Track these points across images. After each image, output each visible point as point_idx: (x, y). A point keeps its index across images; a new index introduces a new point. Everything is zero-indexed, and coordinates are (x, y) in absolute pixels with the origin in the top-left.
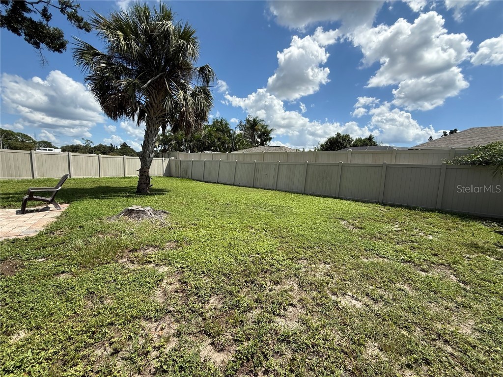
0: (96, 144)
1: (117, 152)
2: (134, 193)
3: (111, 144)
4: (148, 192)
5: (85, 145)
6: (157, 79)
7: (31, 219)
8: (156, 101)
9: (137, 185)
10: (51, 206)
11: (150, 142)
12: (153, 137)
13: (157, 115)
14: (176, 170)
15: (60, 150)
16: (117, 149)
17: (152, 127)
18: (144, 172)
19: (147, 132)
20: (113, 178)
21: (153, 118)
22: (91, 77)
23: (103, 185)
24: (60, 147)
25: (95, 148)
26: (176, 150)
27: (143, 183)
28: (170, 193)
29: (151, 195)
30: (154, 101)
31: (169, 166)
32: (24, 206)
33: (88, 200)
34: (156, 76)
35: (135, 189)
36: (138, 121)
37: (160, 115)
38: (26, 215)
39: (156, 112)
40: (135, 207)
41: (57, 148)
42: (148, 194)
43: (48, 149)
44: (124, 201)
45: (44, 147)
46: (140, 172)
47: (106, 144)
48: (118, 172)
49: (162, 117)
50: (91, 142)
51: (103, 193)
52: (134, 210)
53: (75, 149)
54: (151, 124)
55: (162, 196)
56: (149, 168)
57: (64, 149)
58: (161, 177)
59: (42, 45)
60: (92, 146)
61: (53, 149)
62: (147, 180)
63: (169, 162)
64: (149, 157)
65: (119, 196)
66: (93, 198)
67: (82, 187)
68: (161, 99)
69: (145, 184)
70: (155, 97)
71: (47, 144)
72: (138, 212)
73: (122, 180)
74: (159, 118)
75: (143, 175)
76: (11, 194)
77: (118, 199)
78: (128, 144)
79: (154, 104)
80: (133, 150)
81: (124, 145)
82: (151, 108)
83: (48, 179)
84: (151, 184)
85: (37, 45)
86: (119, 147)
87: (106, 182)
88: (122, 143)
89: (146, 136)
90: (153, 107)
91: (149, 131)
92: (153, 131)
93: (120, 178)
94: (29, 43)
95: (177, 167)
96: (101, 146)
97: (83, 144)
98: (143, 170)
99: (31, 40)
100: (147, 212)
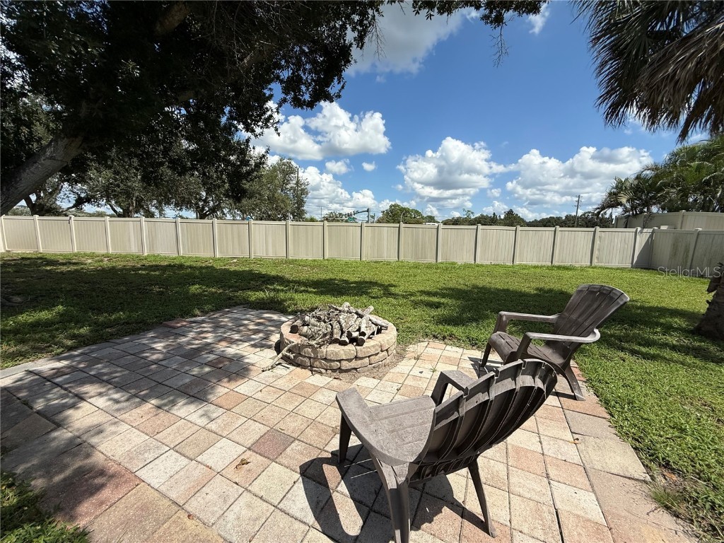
0: (477, 215)
3: (494, 214)
16: (501, 218)
24: (441, 221)
25: (476, 219)
45: (429, 222)
47: (488, 214)
48: (542, 258)
50: (472, 213)
57: (446, 223)
63: (651, 236)
78: (515, 212)
81: (510, 213)
88: (507, 210)
95: (681, 250)
96: (482, 216)
97: (463, 216)
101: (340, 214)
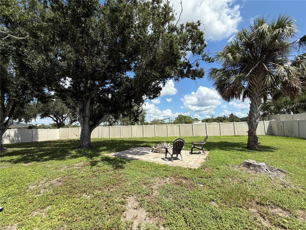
0: (217, 117)
1: (227, 120)
2: (245, 148)
3: (224, 116)
4: (257, 148)
5: (211, 118)
6: (256, 67)
7: (195, 158)
8: (257, 81)
9: (247, 142)
10: (201, 151)
11: (255, 111)
12: (257, 107)
13: (258, 91)
14: (278, 130)
15: (201, 122)
16: (228, 118)
17: (255, 100)
18: (252, 133)
19: (251, 105)
20: (228, 136)
21: (256, 94)
22: (215, 83)
23: (223, 141)
24: (201, 120)
25: (216, 119)
26: (276, 113)
27: (251, 141)
28: (279, 151)
29: (259, 151)
30: (256, 82)
31: (270, 127)
32: (192, 150)
33: (218, 150)
34: (255, 65)
35: (246, 145)
36: (243, 99)
37: (261, 90)
38: (193, 155)
39: (258, 89)
40: (251, 161)
41: (200, 121)
42: (257, 150)
43: (197, 121)
44: (239, 153)
45: (196, 121)
46: (248, 133)
47: (221, 116)
48: (231, 133)
49: (263, 91)
50: (214, 116)
51: (225, 146)
52: (251, 164)
53: (207, 121)
54: (254, 98)
55: (271, 153)
56: (255, 130)
57: (203, 121)
58: (264, 136)
59: (196, 78)
60: (215, 118)
61: (199, 121)
62: (255, 139)
63: (270, 123)
64: (255, 122)
65: (235, 149)
66: (220, 149)
67: (213, 141)
68: (261, 79)
69: (253, 142)
70: (255, 79)
71: (197, 120)
72: (254, 166)
73: (234, 137)
74: (261, 92)
75: (251, 135)
76: (187, 143)
77: (236, 152)
78: (234, 114)
79: (255, 84)
80: (237, 117)
81: (232, 115)
82: (253, 87)
83: (198, 136)
84: (259, 142)
85: (194, 79)
86: (229, 117)
87: (225, 139)
88: (230, 114)
89: (251, 108)
90: (255, 86)
91: (253, 104)
92: (256, 103)
93: (232, 136)
94: (192, 79)
95: (280, 128)
96: (219, 117)
97: (210, 118)
98: (251, 132)
99: (192, 78)
100: (263, 168)
101: (158, 120)
